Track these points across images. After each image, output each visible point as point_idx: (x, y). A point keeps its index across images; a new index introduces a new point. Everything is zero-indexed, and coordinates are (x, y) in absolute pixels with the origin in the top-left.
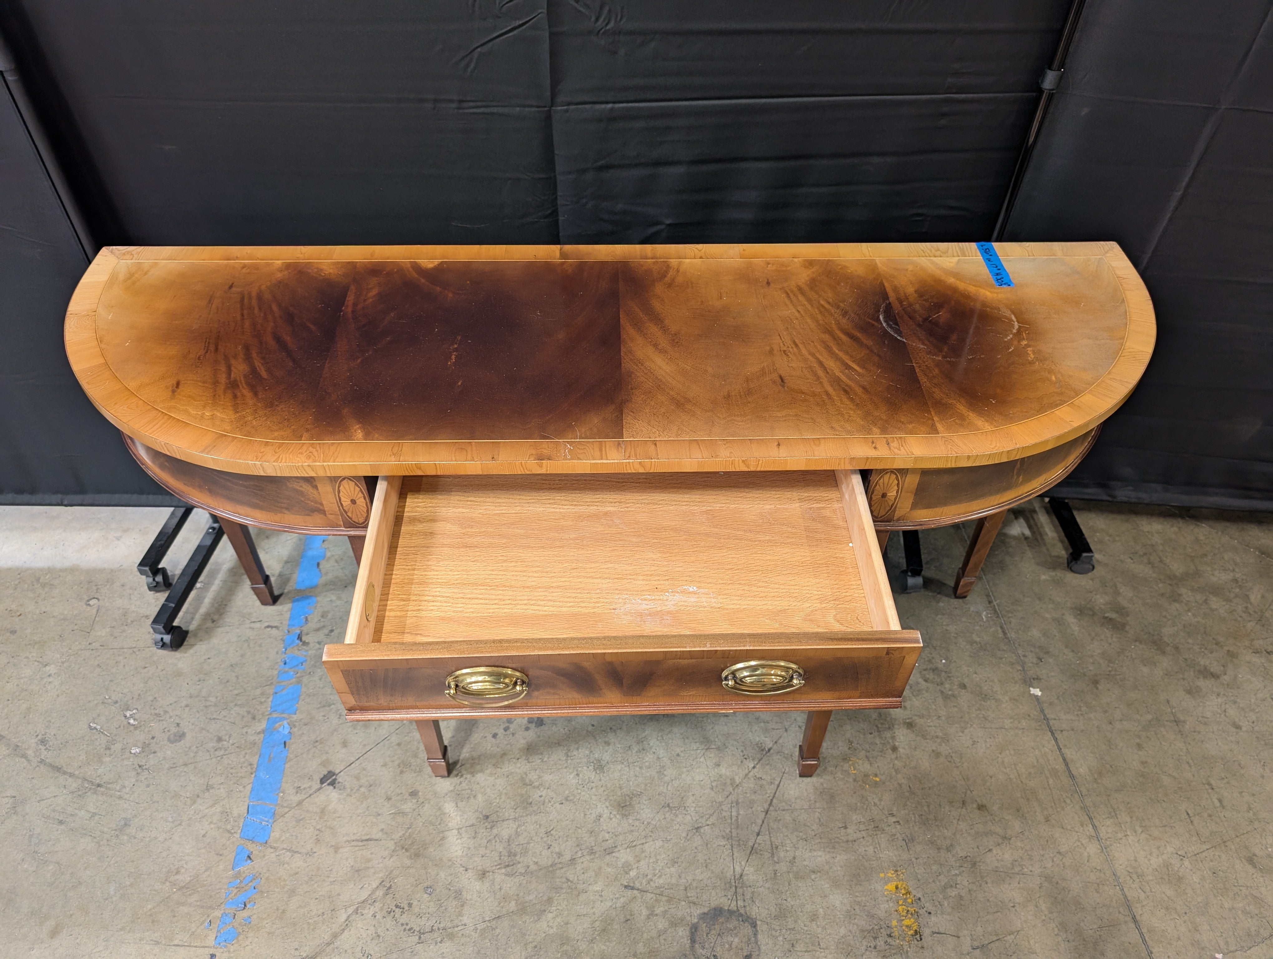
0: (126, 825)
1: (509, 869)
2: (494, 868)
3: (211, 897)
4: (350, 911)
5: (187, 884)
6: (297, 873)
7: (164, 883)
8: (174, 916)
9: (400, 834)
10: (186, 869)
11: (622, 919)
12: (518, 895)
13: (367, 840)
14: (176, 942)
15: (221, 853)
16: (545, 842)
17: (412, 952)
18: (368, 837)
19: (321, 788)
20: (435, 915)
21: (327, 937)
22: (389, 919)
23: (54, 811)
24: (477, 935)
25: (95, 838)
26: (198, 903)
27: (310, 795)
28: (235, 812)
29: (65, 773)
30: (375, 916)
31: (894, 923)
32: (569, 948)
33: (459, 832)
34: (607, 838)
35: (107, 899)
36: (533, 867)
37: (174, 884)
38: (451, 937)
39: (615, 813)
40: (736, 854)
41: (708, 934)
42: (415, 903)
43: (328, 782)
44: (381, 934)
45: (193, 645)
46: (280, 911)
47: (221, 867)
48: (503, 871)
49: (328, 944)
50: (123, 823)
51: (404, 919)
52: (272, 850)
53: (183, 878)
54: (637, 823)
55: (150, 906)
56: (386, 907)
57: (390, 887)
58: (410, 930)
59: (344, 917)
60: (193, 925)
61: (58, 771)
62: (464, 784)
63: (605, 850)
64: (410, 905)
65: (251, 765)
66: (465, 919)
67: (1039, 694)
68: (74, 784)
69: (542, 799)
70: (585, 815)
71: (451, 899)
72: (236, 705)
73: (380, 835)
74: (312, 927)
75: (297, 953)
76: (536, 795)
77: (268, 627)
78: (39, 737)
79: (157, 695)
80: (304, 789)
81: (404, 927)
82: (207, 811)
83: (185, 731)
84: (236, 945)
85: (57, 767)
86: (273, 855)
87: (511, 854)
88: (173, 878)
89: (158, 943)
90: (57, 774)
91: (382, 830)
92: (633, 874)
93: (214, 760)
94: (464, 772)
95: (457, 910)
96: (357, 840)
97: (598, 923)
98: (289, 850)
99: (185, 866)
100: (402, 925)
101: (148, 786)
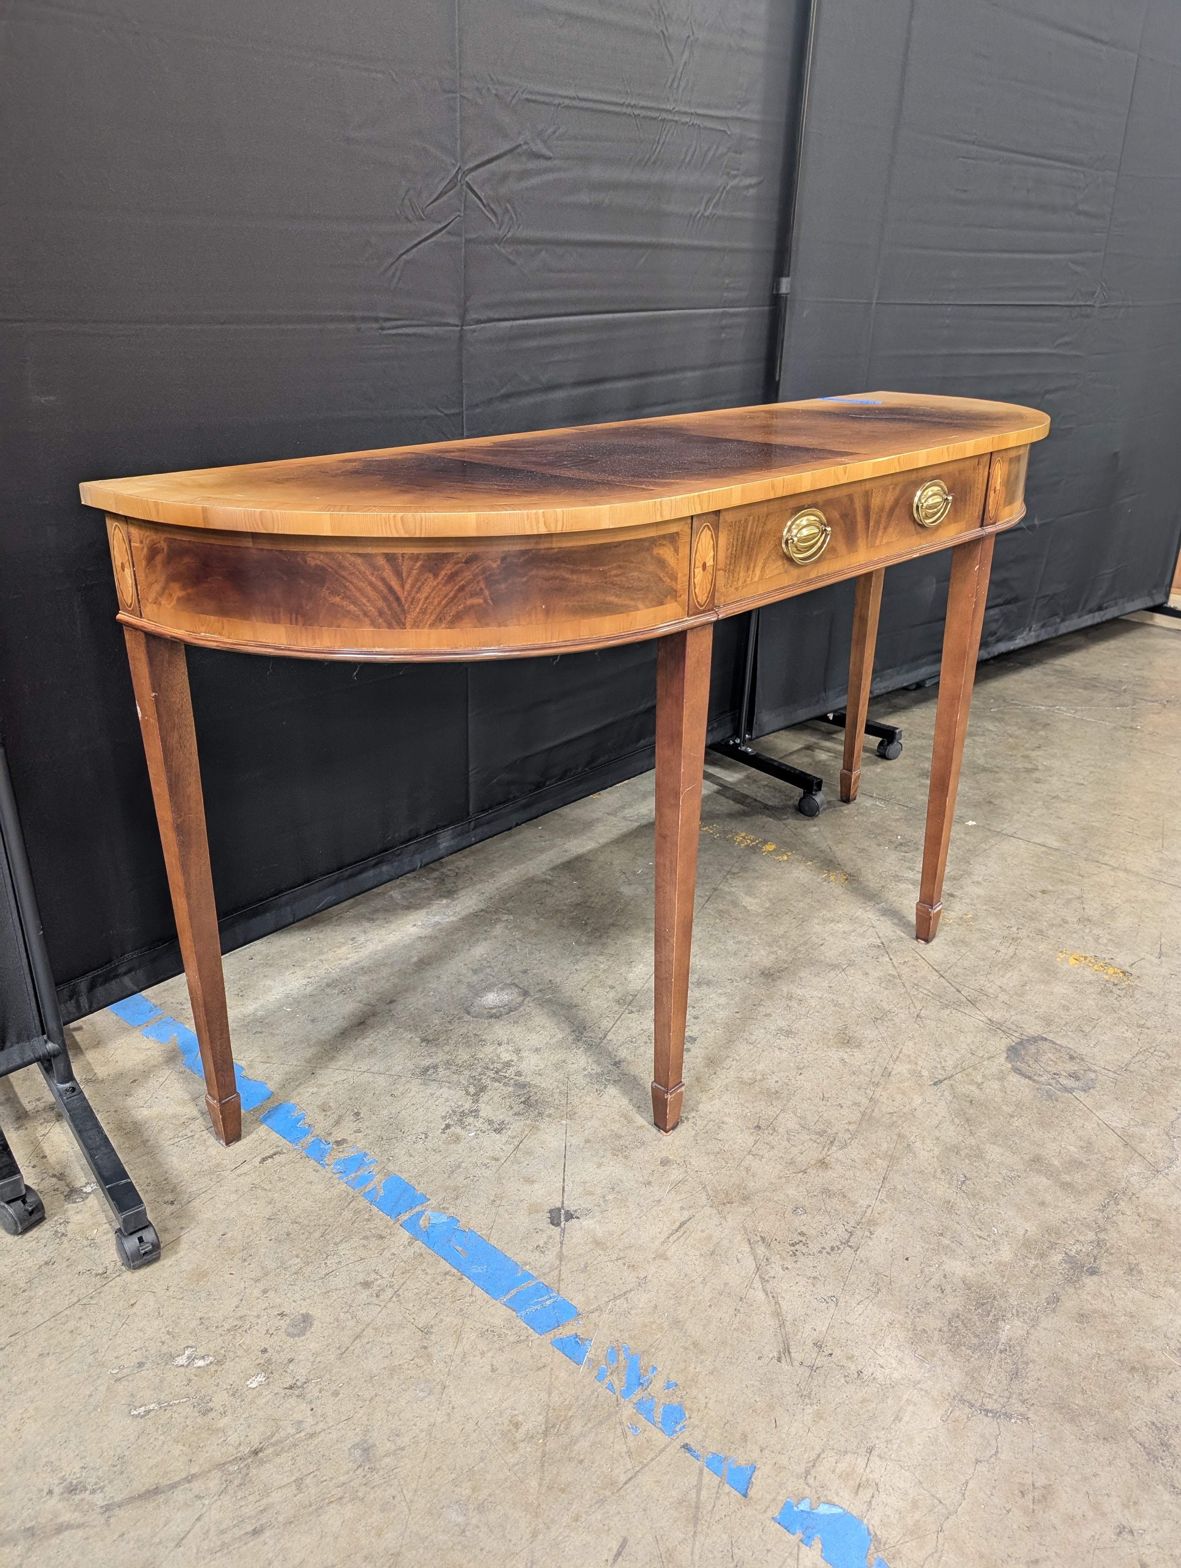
0: (366, 1450)
1: (836, 1143)
2: (824, 1152)
3: (595, 1407)
4: (757, 1284)
5: (547, 1422)
6: (656, 1307)
7: (517, 1449)
8: (581, 1462)
9: (704, 1197)
10: (523, 1414)
11: (968, 1104)
12: (873, 1153)
13: (680, 1227)
14: (623, 1478)
15: (540, 1365)
16: (832, 1106)
17: (862, 1261)
18: (678, 1224)
19: (563, 1230)
20: (834, 1222)
21: (772, 1322)
22: (802, 1259)
23: (223, 1532)
24: (890, 1204)
25: (341, 1498)
26: (590, 1425)
27: (561, 1243)
28: (498, 1321)
29: (173, 1486)
30: (787, 1268)
31: (1106, 977)
32: (966, 1151)
33: (753, 1155)
34: (871, 1068)
35: (464, 1531)
36: (852, 1128)
37: (530, 1438)
38: (872, 1222)
39: (849, 1050)
40: (967, 1012)
41: (1029, 1066)
42: (804, 1229)
43: (562, 1219)
44: (815, 1274)
45: (177, 1241)
46: (692, 1347)
47: (563, 1375)
48: (834, 1148)
49: (782, 1325)
50: (358, 1452)
51: (814, 1247)
52: (597, 1314)
53: (534, 1422)
54: (875, 1044)
55: (534, 1483)
56: (784, 1254)
57: (763, 1239)
58: (832, 1249)
59: (761, 1296)
60: (617, 1447)
61: (156, 1494)
62: (699, 1122)
63: (882, 1075)
64: (802, 1234)
65: (446, 1274)
66: (864, 1203)
67: (974, 823)
68: (214, 1482)
69: (780, 1083)
70: (830, 1067)
71: (828, 1201)
72: (336, 1244)
73: (686, 1214)
74: (744, 1329)
75: (766, 1360)
76: (771, 1083)
77: (264, 1160)
78: (57, 1490)
79: (199, 1315)
80: (546, 1243)
81: (824, 1251)
82: (459, 1350)
83: (304, 1311)
84: (694, 1415)
85: (148, 1491)
86: (605, 1316)
87: (821, 1134)
88: (520, 1434)
89: (602, 1502)
90: (161, 1498)
91: (682, 1208)
92: (925, 1073)
93: (390, 1305)
94: (684, 1115)
95: (846, 1203)
96: (672, 1234)
97: (956, 1120)
98: (616, 1298)
99: (516, 1412)
100: (820, 1252)
101: (336, 1394)
